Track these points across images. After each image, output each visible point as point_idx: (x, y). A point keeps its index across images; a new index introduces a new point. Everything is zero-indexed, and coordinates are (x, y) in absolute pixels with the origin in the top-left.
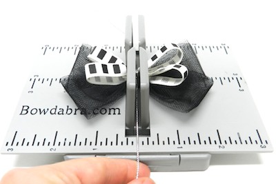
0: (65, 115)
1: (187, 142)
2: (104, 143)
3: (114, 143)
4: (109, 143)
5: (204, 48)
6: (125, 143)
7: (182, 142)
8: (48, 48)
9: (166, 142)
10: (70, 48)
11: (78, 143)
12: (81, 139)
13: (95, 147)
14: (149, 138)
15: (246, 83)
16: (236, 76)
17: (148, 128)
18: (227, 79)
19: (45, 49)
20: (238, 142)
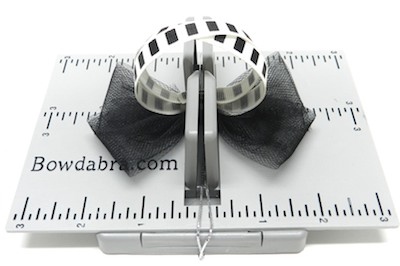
0: (97, 172)
1: (274, 213)
2: (154, 215)
3: (169, 215)
4: (161, 215)
5: (305, 58)
6: (184, 214)
7: (266, 213)
8: (69, 61)
9: (244, 214)
10: (103, 61)
11: (116, 215)
12: (120, 209)
13: (141, 221)
14: (219, 207)
15: (364, 116)
16: (351, 106)
17: (217, 189)
18: (336, 111)
19: (65, 62)
20: (348, 212)
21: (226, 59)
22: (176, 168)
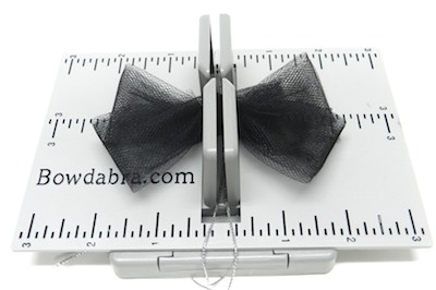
1: (297, 231)
2: (169, 233)
3: (185, 233)
4: (176, 233)
5: (335, 57)
6: (201, 232)
7: (289, 232)
8: (75, 60)
9: (265, 232)
10: (112, 60)
11: (128, 234)
12: (133, 227)
13: (155, 240)
14: (239, 224)
15: (399, 124)
16: (384, 112)
18: (369, 118)
19: (71, 62)
20: (378, 231)
21: (248, 58)
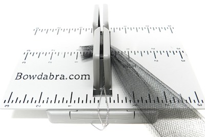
0: (49, 80)
1: (140, 101)
2: (77, 101)
3: (85, 101)
4: (80, 101)
5: (155, 29)
6: (93, 101)
7: (136, 101)
8: (38, 30)
9: (124, 101)
10: (55, 30)
11: (57, 101)
12: (59, 98)
13: (70, 104)
14: (111, 97)
15: (186, 55)
16: (179, 50)
17: (110, 89)
18: (172, 52)
19: (36, 31)
21: (116, 29)
22: (89, 79)
